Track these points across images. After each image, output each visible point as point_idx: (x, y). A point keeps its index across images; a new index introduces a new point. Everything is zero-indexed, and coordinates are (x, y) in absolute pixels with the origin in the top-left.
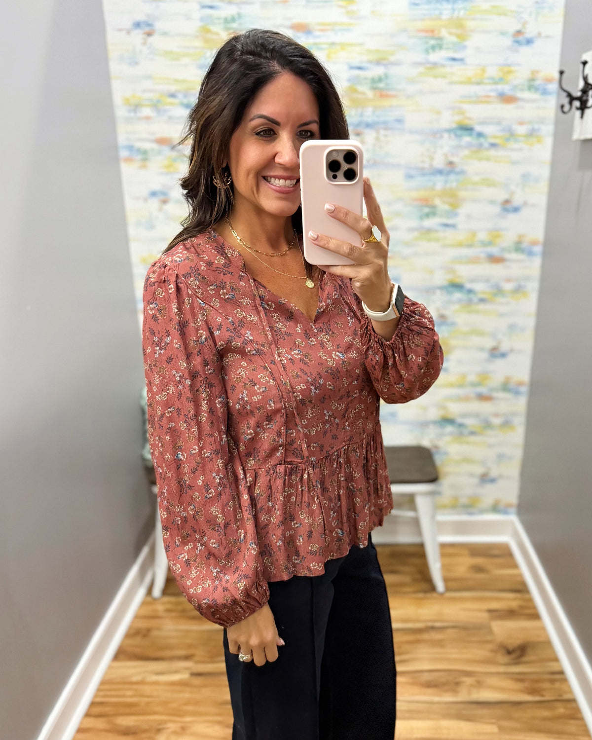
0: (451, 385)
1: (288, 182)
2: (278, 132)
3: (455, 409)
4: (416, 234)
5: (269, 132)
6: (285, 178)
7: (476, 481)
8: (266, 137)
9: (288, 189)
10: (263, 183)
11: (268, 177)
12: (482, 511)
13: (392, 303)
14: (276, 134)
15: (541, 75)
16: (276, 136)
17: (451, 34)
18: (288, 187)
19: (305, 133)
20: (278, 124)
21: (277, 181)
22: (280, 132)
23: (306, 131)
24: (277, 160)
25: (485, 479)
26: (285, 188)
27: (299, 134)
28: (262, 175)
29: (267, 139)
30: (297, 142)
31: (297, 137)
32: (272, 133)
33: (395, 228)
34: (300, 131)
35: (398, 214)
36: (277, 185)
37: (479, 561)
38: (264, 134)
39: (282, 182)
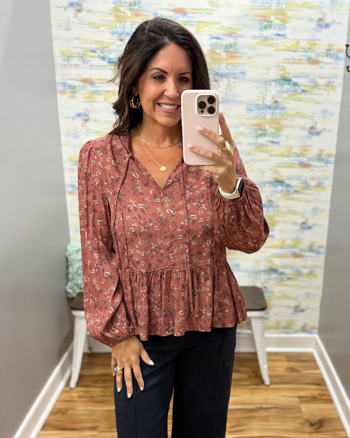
0: (276, 247)
1: (172, 107)
2: (166, 77)
3: (278, 262)
4: (253, 147)
5: (161, 77)
6: (170, 105)
7: (291, 310)
8: (159, 80)
9: (172, 111)
10: (157, 107)
11: (160, 104)
12: (295, 331)
13: (236, 188)
14: (165, 79)
15: (335, 47)
16: (165, 80)
17: (277, 19)
18: (172, 110)
19: (183, 79)
20: (166, 73)
21: (165, 106)
22: (167, 78)
23: (184, 78)
24: (166, 94)
25: (298, 309)
26: (170, 110)
27: (179, 79)
28: (156, 102)
29: (160, 81)
30: (178, 84)
31: (178, 81)
32: (163, 78)
33: (240, 143)
34: (180, 78)
35: (241, 134)
36: (166, 108)
37: (293, 364)
38: (158, 78)
39: (168, 107)
